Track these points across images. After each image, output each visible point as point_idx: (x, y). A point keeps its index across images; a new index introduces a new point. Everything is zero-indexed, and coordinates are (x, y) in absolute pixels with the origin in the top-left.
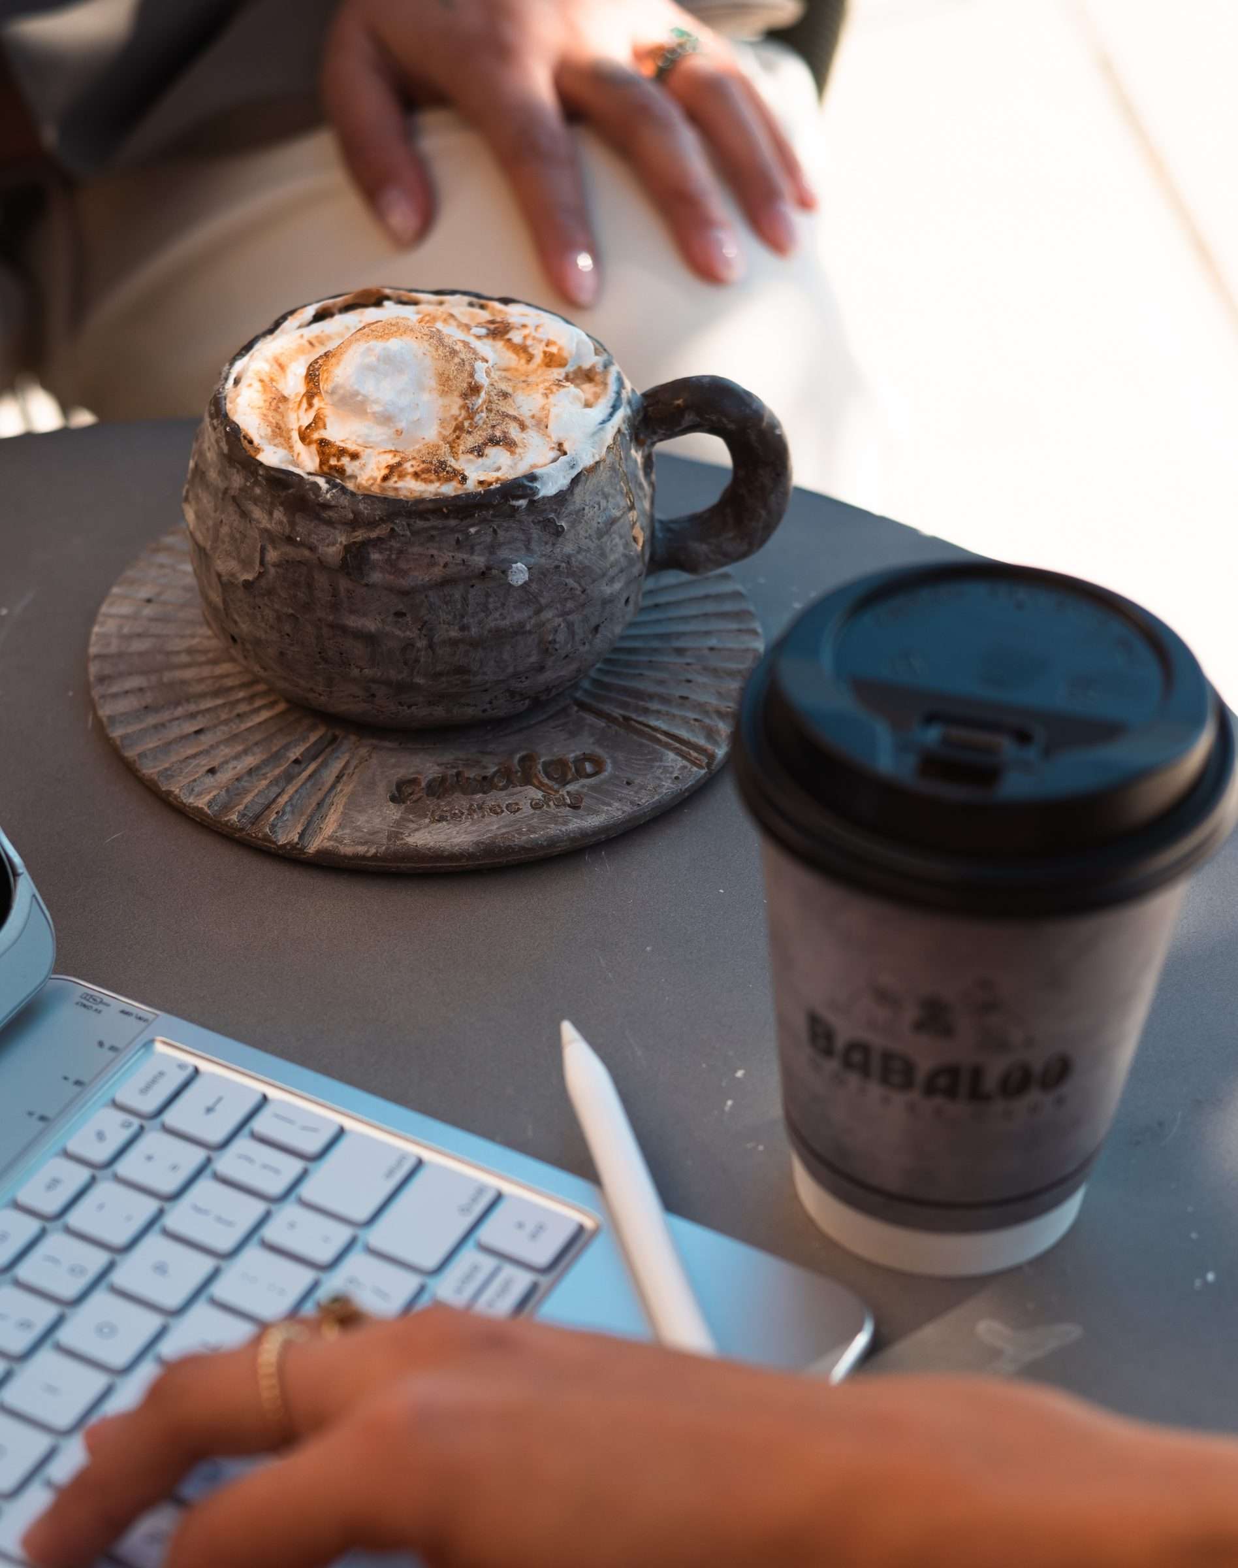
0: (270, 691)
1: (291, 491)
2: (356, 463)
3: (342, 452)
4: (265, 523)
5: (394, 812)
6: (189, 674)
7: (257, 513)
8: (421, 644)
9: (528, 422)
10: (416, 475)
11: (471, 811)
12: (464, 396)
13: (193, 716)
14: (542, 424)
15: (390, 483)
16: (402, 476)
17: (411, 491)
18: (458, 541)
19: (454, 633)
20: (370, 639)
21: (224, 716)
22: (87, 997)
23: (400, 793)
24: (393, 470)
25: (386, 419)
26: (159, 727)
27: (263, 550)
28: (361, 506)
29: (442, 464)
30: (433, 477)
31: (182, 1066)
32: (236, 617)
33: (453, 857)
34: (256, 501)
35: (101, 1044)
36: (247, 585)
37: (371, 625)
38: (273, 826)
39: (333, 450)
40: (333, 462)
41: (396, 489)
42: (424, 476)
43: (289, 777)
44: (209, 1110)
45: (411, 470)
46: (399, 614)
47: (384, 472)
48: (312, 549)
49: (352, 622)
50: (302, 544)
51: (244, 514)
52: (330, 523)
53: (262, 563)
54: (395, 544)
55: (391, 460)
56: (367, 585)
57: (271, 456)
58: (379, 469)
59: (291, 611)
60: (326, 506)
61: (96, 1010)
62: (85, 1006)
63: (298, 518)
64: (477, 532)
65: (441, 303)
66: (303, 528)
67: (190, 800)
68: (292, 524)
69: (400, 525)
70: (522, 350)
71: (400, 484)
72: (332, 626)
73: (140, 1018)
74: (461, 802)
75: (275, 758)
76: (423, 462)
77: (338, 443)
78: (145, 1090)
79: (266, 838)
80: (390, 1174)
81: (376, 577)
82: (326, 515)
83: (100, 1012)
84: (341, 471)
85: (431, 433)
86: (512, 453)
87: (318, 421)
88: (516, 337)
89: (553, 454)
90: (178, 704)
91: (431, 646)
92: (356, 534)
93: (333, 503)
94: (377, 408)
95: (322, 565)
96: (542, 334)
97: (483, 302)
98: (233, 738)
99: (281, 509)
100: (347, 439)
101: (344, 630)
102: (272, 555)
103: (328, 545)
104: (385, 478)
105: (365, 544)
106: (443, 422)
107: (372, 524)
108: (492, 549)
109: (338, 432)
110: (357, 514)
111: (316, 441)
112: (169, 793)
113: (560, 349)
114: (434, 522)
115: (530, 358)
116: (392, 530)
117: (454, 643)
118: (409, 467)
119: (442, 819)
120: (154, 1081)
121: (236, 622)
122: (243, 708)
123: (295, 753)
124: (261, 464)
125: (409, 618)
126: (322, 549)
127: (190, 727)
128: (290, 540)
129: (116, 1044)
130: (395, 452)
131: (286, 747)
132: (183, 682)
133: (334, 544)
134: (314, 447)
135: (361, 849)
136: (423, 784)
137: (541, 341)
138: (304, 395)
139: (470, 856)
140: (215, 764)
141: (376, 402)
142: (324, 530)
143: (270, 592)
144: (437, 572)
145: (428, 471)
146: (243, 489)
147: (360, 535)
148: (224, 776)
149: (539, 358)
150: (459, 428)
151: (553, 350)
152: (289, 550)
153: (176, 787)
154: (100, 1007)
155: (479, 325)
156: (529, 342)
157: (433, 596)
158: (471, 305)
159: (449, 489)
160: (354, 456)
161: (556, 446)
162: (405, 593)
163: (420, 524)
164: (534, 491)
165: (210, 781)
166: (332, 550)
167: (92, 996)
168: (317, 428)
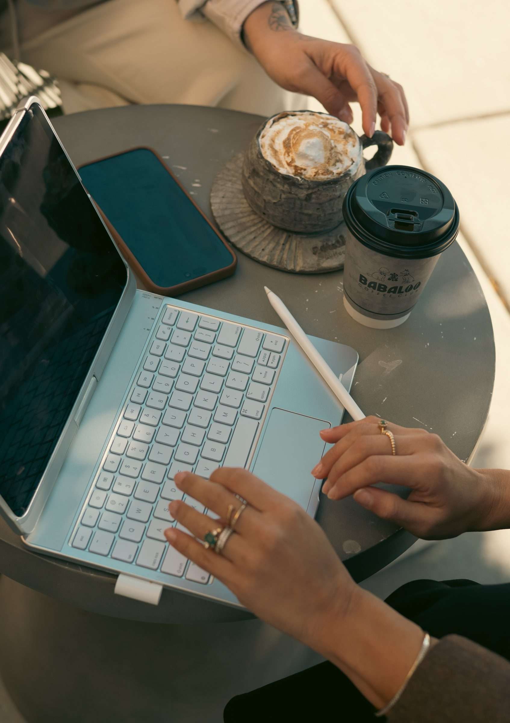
0: (268, 223)
1: (291, 181)
2: (306, 171)
3: (302, 169)
4: (281, 188)
5: (315, 258)
6: (244, 220)
7: (279, 185)
8: (322, 215)
9: (342, 153)
10: (322, 174)
11: (334, 255)
12: (330, 150)
13: (251, 233)
14: (346, 153)
15: (316, 177)
16: (319, 174)
17: (321, 178)
18: (333, 190)
19: (331, 212)
20: (310, 215)
21: (259, 232)
22: (144, 294)
23: (315, 251)
24: (317, 173)
25: (313, 160)
26: (244, 237)
27: (281, 195)
28: (310, 184)
29: (328, 170)
30: (326, 174)
31: (176, 311)
32: (268, 210)
33: (334, 268)
34: (278, 182)
35: (153, 307)
36: (274, 203)
37: (310, 212)
38: (286, 265)
39: (299, 168)
40: (299, 171)
41: (317, 178)
42: (324, 174)
43: (283, 249)
44: (187, 322)
45: (320, 173)
46: (318, 209)
47: (314, 174)
48: (296, 195)
49: (306, 212)
50: (294, 194)
51: (274, 186)
52: (302, 188)
53: (280, 198)
54: (319, 192)
55: (315, 170)
56: (311, 203)
57: (283, 171)
58: (312, 173)
59: (287, 209)
60: (301, 184)
61: (148, 298)
62: (145, 297)
63: (292, 187)
64: (338, 187)
65: (302, 115)
66: (294, 190)
67: (261, 259)
68: (291, 189)
69: (320, 188)
70: (332, 130)
71: (319, 177)
72: (300, 213)
73: (160, 299)
74: (331, 252)
75: (278, 244)
76: (323, 170)
77: (300, 166)
78: (169, 318)
79: (285, 268)
80: (236, 333)
81: (313, 201)
82: (300, 187)
83: (149, 298)
84: (301, 174)
85: (323, 161)
86: (342, 163)
87: (293, 160)
88: (330, 127)
89: (351, 163)
90: (245, 230)
91: (325, 215)
92: (309, 191)
93: (303, 184)
94: (311, 158)
95: (299, 199)
96: (338, 126)
97: (314, 113)
98: (265, 239)
99: (287, 185)
100: (302, 165)
101: (303, 214)
102: (283, 196)
103: (301, 194)
104: (315, 176)
105: (311, 194)
106: (325, 158)
107: (313, 188)
108: (341, 190)
109: (299, 163)
110: (309, 186)
111: (293, 166)
112: (254, 257)
113: (343, 130)
114: (328, 186)
115: (335, 132)
116: (319, 189)
117: (330, 214)
118: (320, 172)
119: (328, 258)
120: (170, 316)
121: (268, 211)
122: (262, 229)
123: (282, 241)
124: (280, 173)
125: (320, 210)
126: (299, 195)
127: (252, 237)
128: (290, 193)
129: (157, 307)
130: (316, 168)
131: (279, 240)
132: (244, 223)
133: (303, 193)
134: (293, 167)
135: (311, 269)
136: (319, 248)
137: (337, 128)
138: (285, 152)
139: (338, 268)
140: (263, 247)
141: (311, 156)
142: (300, 190)
143: (282, 205)
144: (328, 198)
145: (324, 172)
146: (274, 179)
147: (310, 191)
148: (267, 251)
149: (337, 132)
150: (329, 159)
151: (341, 130)
152: (289, 195)
153: (256, 255)
154: (149, 297)
155: (320, 124)
156: (334, 128)
157: (327, 204)
158: (310, 114)
159: (330, 177)
160: (305, 170)
161: (351, 160)
162: (320, 204)
163: (325, 187)
164: (350, 174)
165: (264, 253)
166: (302, 195)
167: (145, 294)
168: (293, 162)
